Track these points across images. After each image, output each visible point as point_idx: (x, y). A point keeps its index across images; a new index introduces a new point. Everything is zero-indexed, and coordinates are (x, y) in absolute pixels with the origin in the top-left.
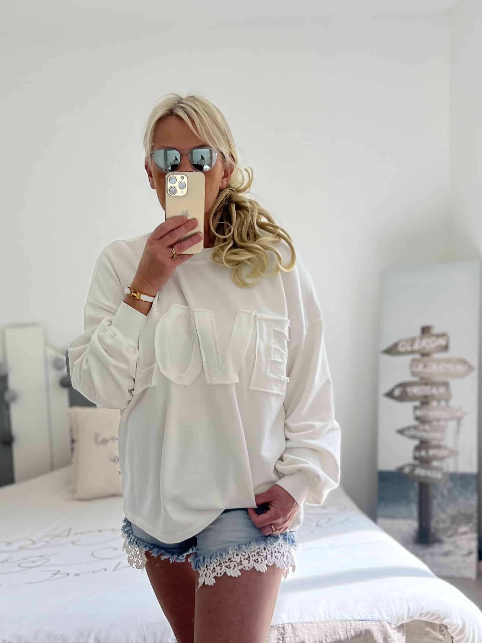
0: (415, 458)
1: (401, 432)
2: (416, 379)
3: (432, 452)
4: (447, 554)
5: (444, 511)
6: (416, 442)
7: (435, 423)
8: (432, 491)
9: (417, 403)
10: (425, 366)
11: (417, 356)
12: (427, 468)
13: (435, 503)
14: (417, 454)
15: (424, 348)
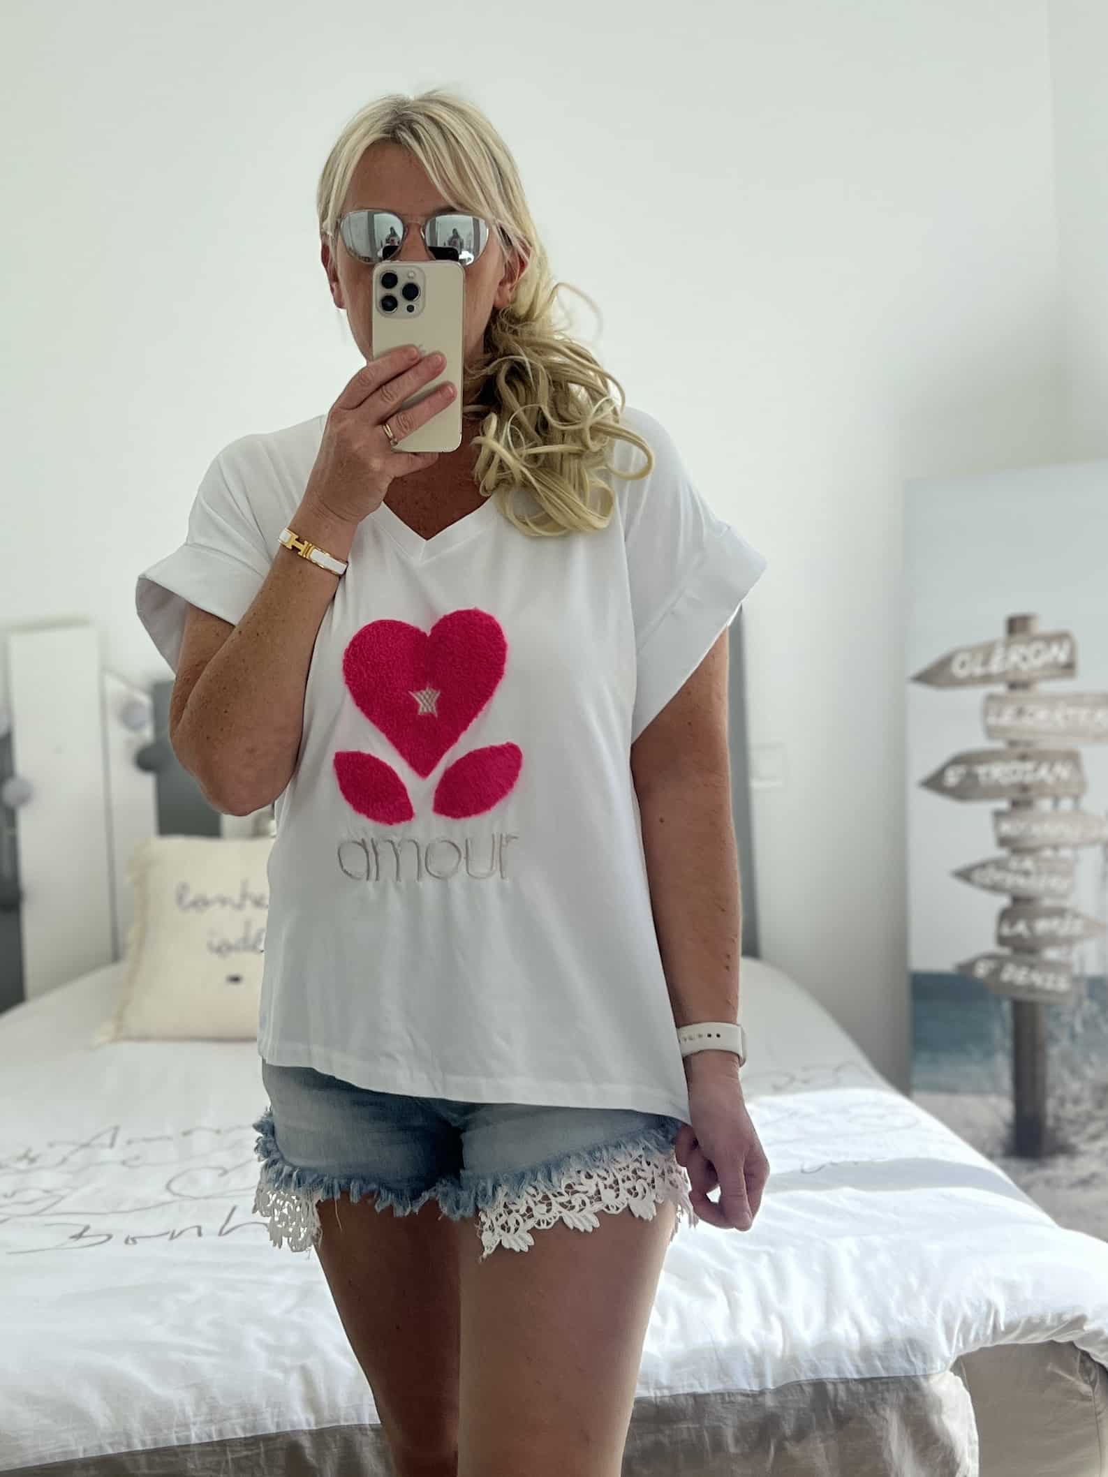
0: (1002, 941)
1: (965, 875)
2: (999, 745)
3: (1042, 926)
4: (1085, 1183)
5: (1074, 1072)
6: (1004, 901)
7: (1048, 853)
8: (1047, 1024)
9: (1003, 805)
10: (1020, 712)
11: (1000, 689)
12: (1032, 967)
13: (1054, 1051)
14: (1006, 931)
15: (1016, 668)
